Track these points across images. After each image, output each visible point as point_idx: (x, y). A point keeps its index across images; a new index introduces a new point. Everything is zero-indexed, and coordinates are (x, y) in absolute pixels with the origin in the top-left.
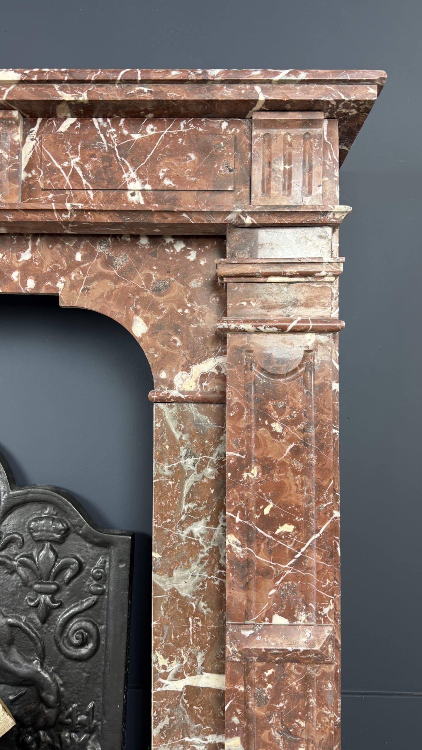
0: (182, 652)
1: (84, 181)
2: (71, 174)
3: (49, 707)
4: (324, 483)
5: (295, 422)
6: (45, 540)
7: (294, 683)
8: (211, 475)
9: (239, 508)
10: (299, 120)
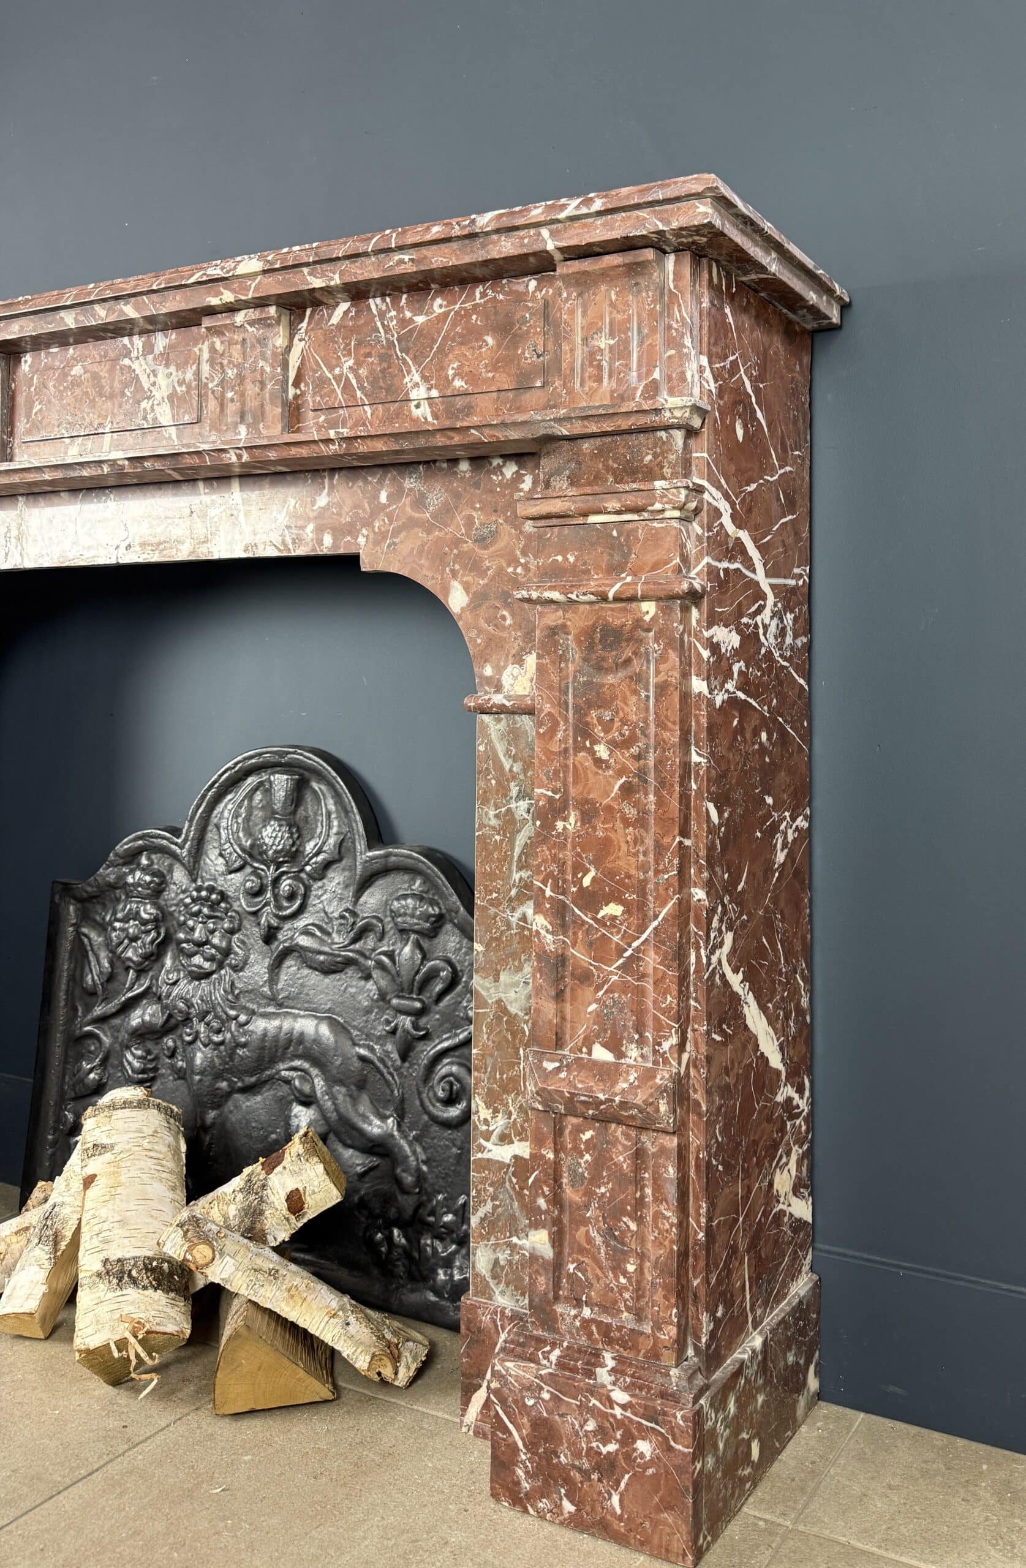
0: (510, 1101)
3: (404, 1191)
4: (666, 841)
5: (627, 744)
6: (410, 930)
7: (621, 1158)
9: (550, 875)
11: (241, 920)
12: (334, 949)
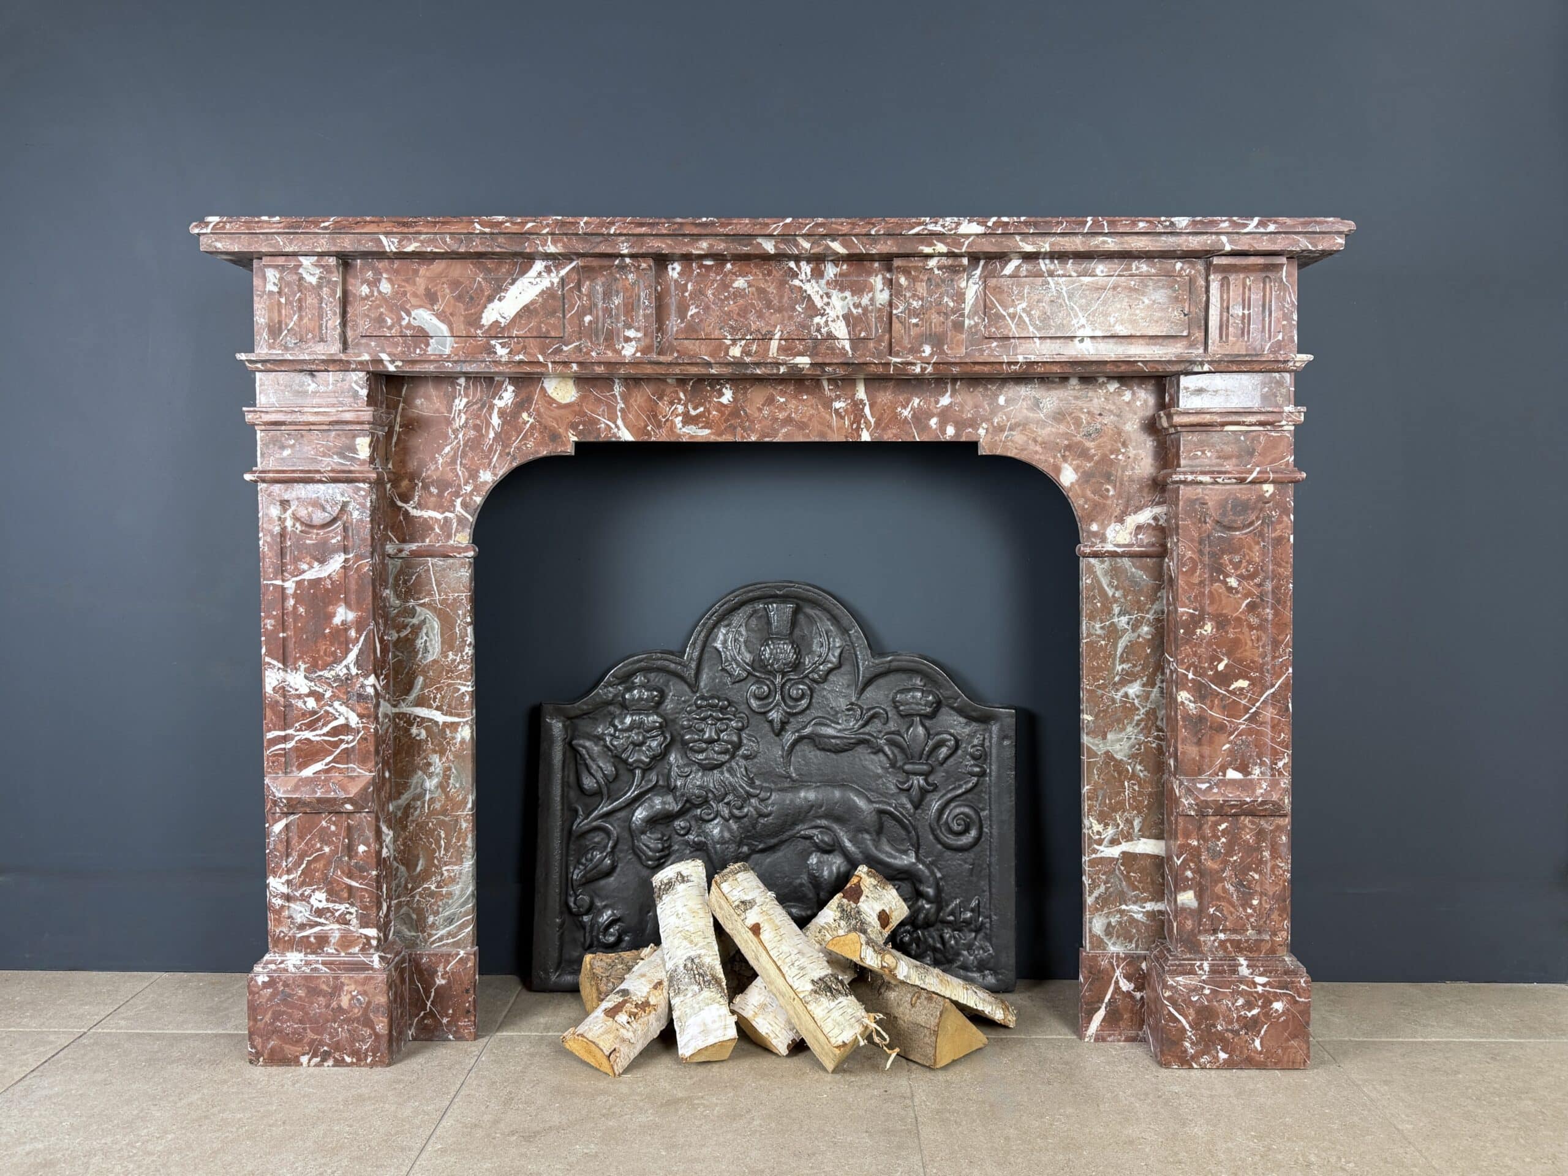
1: (1031, 328)
2: (1017, 322)
3: (928, 901)
4: (1281, 638)
5: (1252, 576)
8: (1147, 633)
9: (1193, 664)
11: (748, 719)
12: (846, 734)
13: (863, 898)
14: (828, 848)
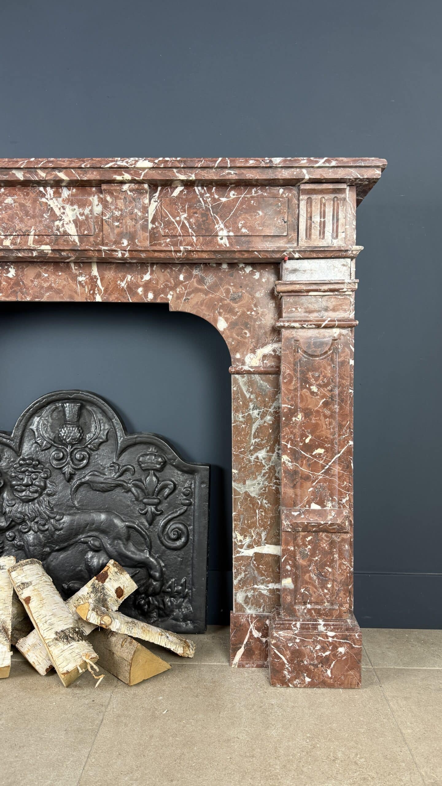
0: (252, 531)
1: (190, 230)
2: (182, 226)
3: (156, 580)
4: (344, 423)
5: (326, 385)
6: (150, 469)
7: (325, 545)
8: (269, 420)
9: (290, 439)
10: (330, 189)
11: (51, 472)
12: (109, 481)
13: (107, 580)
14: (96, 549)
